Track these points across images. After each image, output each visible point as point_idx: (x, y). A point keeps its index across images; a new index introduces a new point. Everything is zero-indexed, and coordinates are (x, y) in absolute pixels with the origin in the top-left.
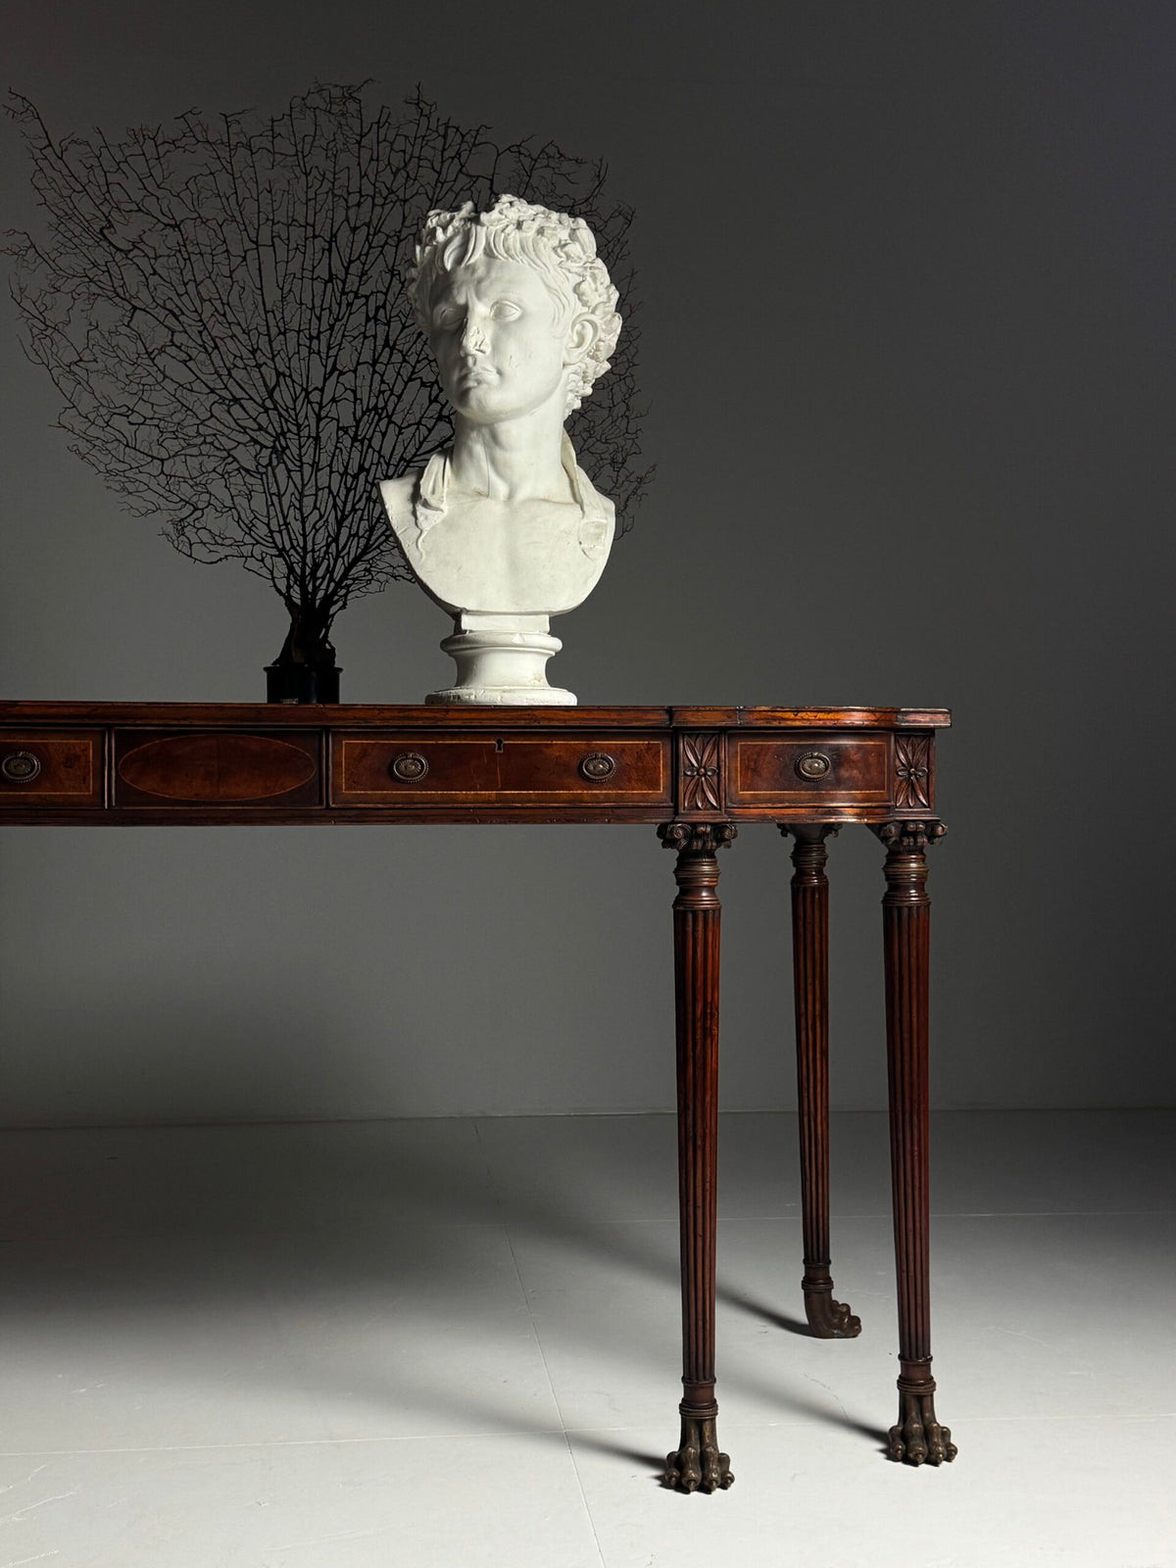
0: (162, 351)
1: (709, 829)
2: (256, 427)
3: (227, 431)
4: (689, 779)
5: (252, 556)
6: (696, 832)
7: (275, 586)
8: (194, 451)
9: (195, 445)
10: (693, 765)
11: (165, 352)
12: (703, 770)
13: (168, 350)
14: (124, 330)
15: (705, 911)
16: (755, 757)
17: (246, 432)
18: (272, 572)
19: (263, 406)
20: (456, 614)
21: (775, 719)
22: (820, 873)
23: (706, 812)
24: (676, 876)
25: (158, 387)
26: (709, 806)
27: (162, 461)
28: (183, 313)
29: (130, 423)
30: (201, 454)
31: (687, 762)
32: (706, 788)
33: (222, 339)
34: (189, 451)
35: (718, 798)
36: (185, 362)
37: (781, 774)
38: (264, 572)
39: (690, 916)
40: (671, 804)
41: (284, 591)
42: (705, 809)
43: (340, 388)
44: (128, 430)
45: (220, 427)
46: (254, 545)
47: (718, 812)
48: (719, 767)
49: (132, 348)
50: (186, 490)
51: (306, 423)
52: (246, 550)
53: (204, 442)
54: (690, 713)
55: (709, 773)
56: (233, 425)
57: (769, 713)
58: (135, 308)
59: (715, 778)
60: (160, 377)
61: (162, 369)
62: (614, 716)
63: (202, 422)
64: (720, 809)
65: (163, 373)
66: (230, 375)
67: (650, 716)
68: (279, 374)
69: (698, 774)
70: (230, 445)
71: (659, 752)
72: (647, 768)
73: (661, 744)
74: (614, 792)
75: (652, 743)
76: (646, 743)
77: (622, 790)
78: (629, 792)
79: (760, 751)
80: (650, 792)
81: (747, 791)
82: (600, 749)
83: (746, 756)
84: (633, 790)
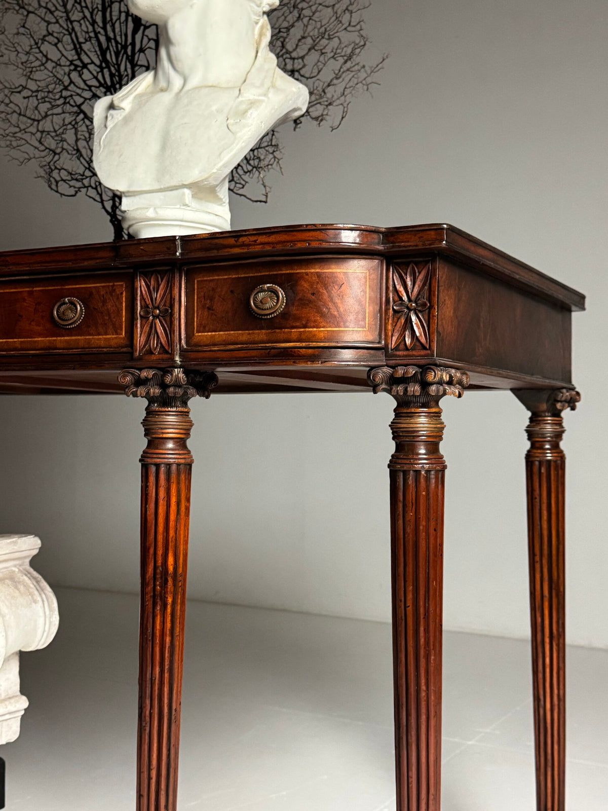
0: (43, 40)
2: (97, 84)
3: (79, 91)
4: (145, 320)
5: (90, 186)
7: (104, 207)
8: (59, 110)
9: (58, 106)
10: (148, 306)
11: (45, 40)
12: (157, 311)
13: (47, 38)
14: (22, 30)
16: (211, 293)
17: (90, 90)
18: (101, 195)
19: (100, 67)
20: (117, 198)
22: (556, 447)
23: (159, 356)
25: (42, 68)
26: (161, 350)
27: (38, 121)
28: (57, 9)
29: (24, 98)
30: (64, 112)
31: (143, 302)
32: (159, 330)
33: (79, 21)
34: (56, 111)
35: (169, 341)
36: (56, 45)
37: (233, 312)
38: (98, 198)
40: (131, 350)
41: (110, 210)
42: (159, 353)
43: (145, 40)
44: (23, 103)
45: (75, 89)
46: (91, 177)
47: (170, 355)
48: (171, 307)
49: (26, 42)
50: (50, 142)
51: (126, 73)
52: (86, 182)
53: (65, 103)
55: (163, 314)
56: (82, 85)
57: (209, 241)
58: (29, 12)
59: (169, 319)
60: (44, 60)
61: (45, 53)
63: (66, 88)
65: (46, 56)
66: (81, 47)
68: (108, 39)
69: (152, 315)
70: (79, 100)
71: (122, 293)
72: (112, 311)
73: (124, 285)
74: (83, 337)
75: (116, 284)
76: (111, 284)
77: (90, 336)
78: (95, 337)
79: (216, 286)
80: (113, 336)
81: (203, 332)
82: (71, 293)
83: (202, 293)
84: (99, 334)
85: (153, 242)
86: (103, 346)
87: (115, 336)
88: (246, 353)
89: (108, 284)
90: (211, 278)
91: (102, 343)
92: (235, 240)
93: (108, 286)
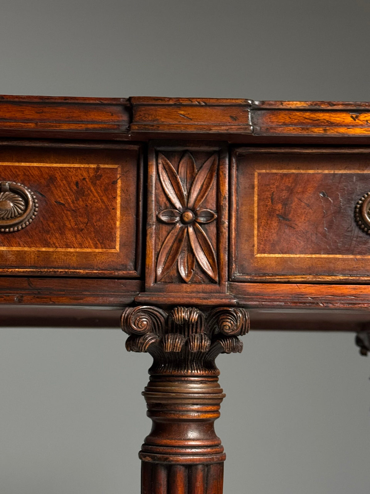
1: (195, 316)
4: (165, 229)
6: (173, 322)
10: (173, 206)
12: (190, 214)
15: (190, 467)
16: (285, 194)
21: (317, 124)
23: (195, 287)
24: (147, 399)
26: (200, 276)
31: (163, 199)
32: (195, 244)
35: (216, 264)
37: (330, 227)
39: (163, 475)
40: (133, 273)
42: (193, 282)
47: (217, 286)
48: (219, 208)
54: (164, 110)
55: (202, 220)
57: (307, 114)
59: (213, 228)
62: (29, 113)
64: (220, 283)
67: (94, 116)
69: (182, 221)
71: (115, 183)
72: (94, 209)
73: (119, 169)
74: (33, 249)
75: (102, 166)
76: (93, 166)
77: (49, 247)
78: (59, 250)
79: (293, 185)
80: (97, 250)
81: (270, 253)
82: (14, 175)
83: (268, 193)
84: (68, 246)
85: (206, 105)
86: (75, 265)
87: (100, 250)
88: (354, 289)
89: (87, 166)
90: (285, 171)
91: (74, 261)
92: (352, 117)
93: (88, 169)
